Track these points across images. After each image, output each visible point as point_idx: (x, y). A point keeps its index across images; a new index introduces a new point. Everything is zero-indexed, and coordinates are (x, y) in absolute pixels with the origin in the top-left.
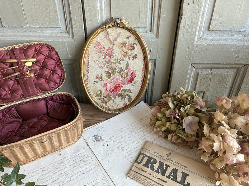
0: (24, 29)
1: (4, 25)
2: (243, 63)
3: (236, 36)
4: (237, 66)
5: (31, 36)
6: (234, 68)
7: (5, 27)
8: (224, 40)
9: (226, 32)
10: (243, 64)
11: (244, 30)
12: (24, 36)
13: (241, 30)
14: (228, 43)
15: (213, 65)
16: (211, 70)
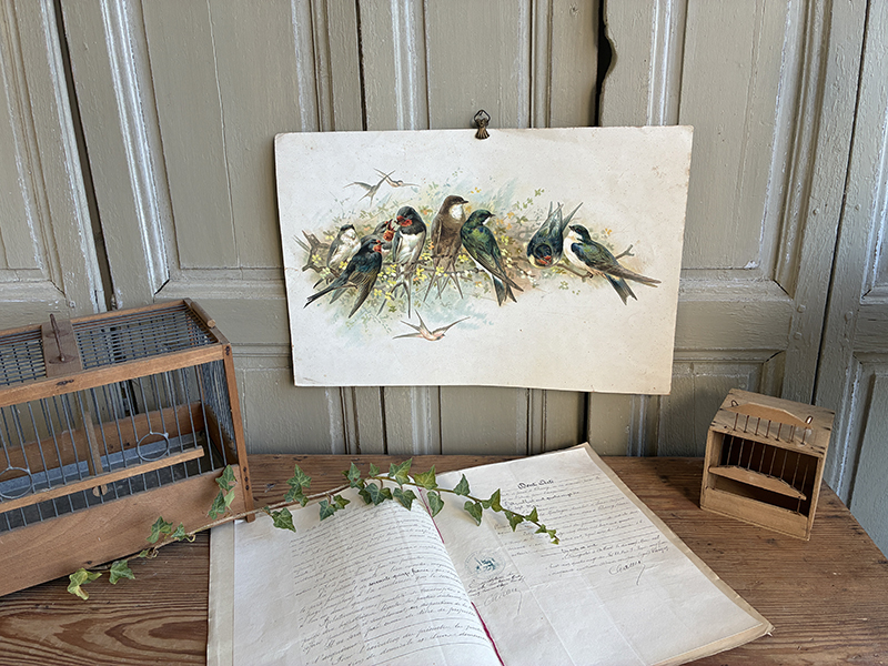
0: (230, 274)
1: (183, 265)
2: (768, 347)
3: (737, 282)
4: (757, 357)
5: (244, 290)
6: (752, 362)
7: (184, 269)
8: (709, 290)
9: (711, 272)
10: (771, 351)
11: (753, 265)
12: (228, 289)
13: (748, 266)
14: (721, 299)
15: (693, 354)
16: (692, 368)
